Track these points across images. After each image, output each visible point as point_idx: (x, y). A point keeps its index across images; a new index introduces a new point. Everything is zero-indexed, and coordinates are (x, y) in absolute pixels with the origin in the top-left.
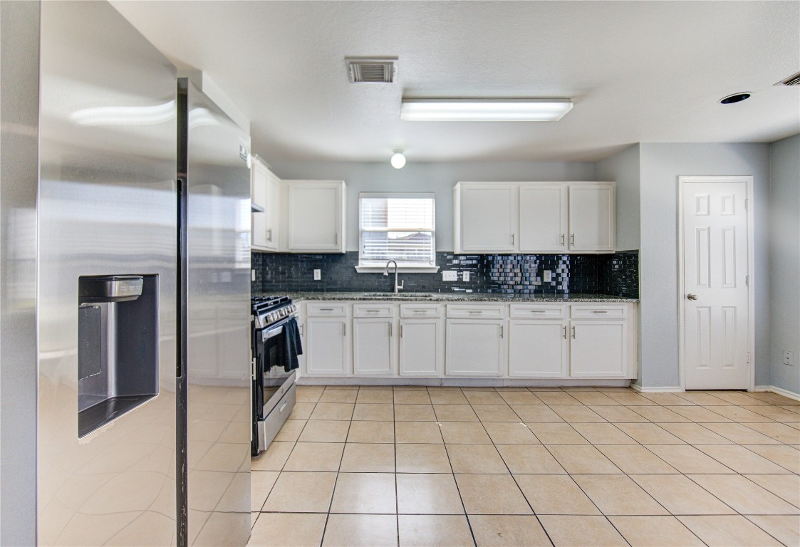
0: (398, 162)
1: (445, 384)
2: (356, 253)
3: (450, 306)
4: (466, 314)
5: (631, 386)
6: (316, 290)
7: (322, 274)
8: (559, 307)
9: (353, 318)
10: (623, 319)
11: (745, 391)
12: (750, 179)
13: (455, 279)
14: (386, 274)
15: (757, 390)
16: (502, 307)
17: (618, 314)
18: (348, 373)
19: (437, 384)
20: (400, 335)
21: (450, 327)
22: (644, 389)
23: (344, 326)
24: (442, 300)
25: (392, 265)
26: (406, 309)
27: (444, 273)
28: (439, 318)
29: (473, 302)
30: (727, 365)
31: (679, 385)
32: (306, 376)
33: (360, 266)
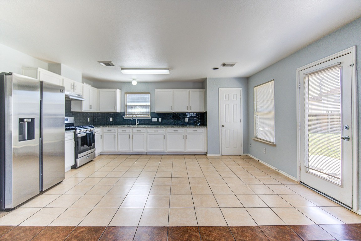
0: (134, 83)
1: (148, 154)
2: (124, 112)
3: (148, 129)
4: (153, 132)
5: (206, 154)
6: (111, 125)
7: (113, 119)
8: (182, 129)
9: (118, 133)
10: (203, 133)
11: (240, 155)
12: (241, 89)
13: (157, 121)
14: (132, 119)
15: (244, 155)
16: (165, 129)
17: (201, 131)
18: (117, 151)
19: (145, 154)
20: (133, 138)
21: (149, 136)
22: (208, 155)
23: (115, 135)
24: (146, 127)
25: (134, 116)
26: (135, 130)
27: (153, 119)
28: (145, 133)
29: (155, 128)
30: (235, 147)
31: (219, 153)
32: (103, 151)
33: (125, 116)
